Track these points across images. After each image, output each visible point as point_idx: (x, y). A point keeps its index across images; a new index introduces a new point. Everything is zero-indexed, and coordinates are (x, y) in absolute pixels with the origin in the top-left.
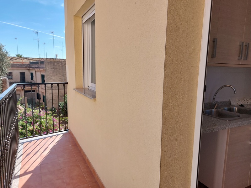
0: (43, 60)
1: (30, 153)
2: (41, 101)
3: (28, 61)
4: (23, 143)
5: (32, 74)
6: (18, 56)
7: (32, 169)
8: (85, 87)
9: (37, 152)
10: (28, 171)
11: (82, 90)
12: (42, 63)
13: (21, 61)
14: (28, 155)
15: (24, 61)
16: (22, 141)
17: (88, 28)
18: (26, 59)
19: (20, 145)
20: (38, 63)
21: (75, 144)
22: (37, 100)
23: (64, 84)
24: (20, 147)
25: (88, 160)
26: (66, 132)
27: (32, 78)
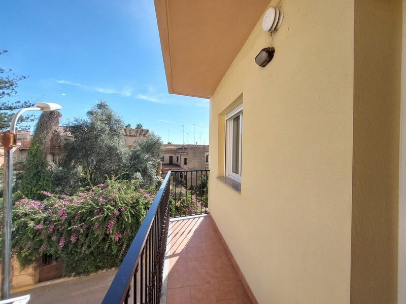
0: (186, 147)
1: (177, 233)
2: (183, 179)
3: (175, 148)
4: (172, 222)
5: (178, 157)
6: (168, 143)
7: (179, 251)
8: (226, 176)
9: (183, 233)
10: (175, 253)
11: (223, 179)
12: (186, 148)
13: (170, 147)
14: (176, 235)
15: (173, 147)
16: (171, 220)
17: (231, 124)
18: (174, 145)
19: (170, 223)
20: (182, 149)
21: (216, 231)
22: (180, 179)
23: (206, 171)
24: (170, 226)
25: (230, 251)
26: (206, 215)
27: (177, 161)
